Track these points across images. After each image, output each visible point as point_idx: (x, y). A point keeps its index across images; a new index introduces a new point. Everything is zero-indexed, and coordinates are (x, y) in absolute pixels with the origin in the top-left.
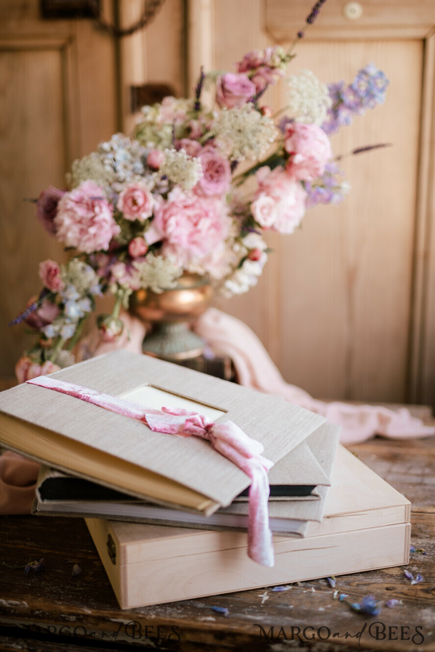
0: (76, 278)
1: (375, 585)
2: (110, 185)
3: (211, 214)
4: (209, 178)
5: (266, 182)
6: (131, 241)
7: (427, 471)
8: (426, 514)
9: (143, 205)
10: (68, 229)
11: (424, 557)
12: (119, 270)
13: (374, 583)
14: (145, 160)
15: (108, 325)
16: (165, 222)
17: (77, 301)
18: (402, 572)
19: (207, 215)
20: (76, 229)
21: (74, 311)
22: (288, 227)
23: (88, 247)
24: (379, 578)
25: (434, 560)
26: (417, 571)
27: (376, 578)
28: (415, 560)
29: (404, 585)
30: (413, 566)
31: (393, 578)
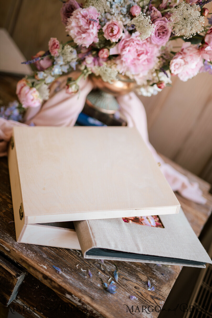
0: (66, 55)
1: (131, 282)
2: (105, 12)
3: (149, 54)
4: (157, 34)
5: (185, 51)
6: (102, 48)
9: (116, 35)
10: (72, 28)
11: (162, 277)
12: (89, 60)
13: (131, 281)
14: (129, 7)
15: (71, 86)
16: (124, 47)
17: (61, 66)
18: (147, 280)
19: (147, 53)
20: (76, 30)
21: (57, 70)
22: (184, 78)
23: (78, 42)
24: (135, 279)
25: (165, 280)
26: (154, 283)
27: (133, 278)
28: (157, 276)
29: (144, 289)
30: (154, 280)
31: (141, 282)
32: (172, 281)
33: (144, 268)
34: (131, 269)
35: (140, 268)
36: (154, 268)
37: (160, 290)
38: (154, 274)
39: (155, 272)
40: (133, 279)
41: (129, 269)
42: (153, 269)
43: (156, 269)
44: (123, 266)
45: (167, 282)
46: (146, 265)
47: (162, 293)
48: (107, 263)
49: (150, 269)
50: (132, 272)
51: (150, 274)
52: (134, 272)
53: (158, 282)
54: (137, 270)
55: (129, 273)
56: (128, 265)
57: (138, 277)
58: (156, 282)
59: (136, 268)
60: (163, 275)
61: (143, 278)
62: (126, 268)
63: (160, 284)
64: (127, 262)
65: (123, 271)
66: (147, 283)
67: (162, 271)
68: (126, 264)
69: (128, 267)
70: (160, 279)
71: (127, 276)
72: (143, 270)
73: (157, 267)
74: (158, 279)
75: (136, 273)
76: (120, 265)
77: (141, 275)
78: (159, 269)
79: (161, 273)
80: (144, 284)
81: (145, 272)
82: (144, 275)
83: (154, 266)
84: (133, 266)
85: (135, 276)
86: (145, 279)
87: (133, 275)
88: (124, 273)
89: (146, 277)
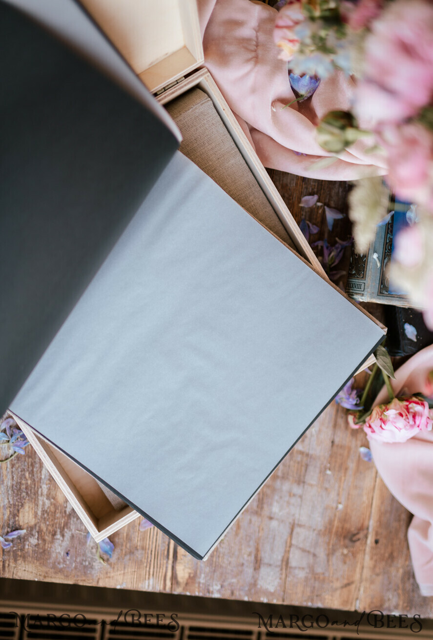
7: (301, 574)
8: (170, 562)
11: (59, 553)
18: (25, 526)
24: (9, 502)
25: (55, 563)
26: (27, 543)
27: (8, 499)
28: (52, 542)
30: (38, 540)
31: (11, 516)
32: (63, 577)
33: (57, 511)
34: (31, 487)
35: (51, 504)
36: (73, 530)
37: (18, 558)
38: (54, 534)
39: (63, 536)
40: (6, 498)
41: (29, 482)
42: (70, 530)
43: (73, 537)
44: (28, 468)
45: (52, 568)
46: (68, 513)
47: (12, 565)
49: (62, 525)
50: (24, 490)
51: (50, 528)
52: (27, 493)
53: (38, 551)
54: (38, 499)
55: (18, 486)
56: (37, 477)
57: (20, 507)
58: (36, 546)
59: (42, 494)
60: (68, 556)
61: (23, 517)
62: (27, 474)
63: (36, 555)
64: (44, 472)
65: (12, 472)
66: (17, 529)
67: (77, 550)
68: (37, 472)
69: (31, 478)
70: (48, 552)
71: (5, 484)
72: (48, 511)
73: (82, 537)
74: (46, 547)
75: (29, 500)
76: (25, 460)
77: (29, 511)
78: (80, 543)
79: (68, 549)
80: (9, 524)
81: (46, 515)
82: (33, 516)
83: (78, 530)
84: (45, 488)
85: (17, 500)
86: (23, 521)
87: (17, 495)
88: (6, 476)
89: (32, 522)
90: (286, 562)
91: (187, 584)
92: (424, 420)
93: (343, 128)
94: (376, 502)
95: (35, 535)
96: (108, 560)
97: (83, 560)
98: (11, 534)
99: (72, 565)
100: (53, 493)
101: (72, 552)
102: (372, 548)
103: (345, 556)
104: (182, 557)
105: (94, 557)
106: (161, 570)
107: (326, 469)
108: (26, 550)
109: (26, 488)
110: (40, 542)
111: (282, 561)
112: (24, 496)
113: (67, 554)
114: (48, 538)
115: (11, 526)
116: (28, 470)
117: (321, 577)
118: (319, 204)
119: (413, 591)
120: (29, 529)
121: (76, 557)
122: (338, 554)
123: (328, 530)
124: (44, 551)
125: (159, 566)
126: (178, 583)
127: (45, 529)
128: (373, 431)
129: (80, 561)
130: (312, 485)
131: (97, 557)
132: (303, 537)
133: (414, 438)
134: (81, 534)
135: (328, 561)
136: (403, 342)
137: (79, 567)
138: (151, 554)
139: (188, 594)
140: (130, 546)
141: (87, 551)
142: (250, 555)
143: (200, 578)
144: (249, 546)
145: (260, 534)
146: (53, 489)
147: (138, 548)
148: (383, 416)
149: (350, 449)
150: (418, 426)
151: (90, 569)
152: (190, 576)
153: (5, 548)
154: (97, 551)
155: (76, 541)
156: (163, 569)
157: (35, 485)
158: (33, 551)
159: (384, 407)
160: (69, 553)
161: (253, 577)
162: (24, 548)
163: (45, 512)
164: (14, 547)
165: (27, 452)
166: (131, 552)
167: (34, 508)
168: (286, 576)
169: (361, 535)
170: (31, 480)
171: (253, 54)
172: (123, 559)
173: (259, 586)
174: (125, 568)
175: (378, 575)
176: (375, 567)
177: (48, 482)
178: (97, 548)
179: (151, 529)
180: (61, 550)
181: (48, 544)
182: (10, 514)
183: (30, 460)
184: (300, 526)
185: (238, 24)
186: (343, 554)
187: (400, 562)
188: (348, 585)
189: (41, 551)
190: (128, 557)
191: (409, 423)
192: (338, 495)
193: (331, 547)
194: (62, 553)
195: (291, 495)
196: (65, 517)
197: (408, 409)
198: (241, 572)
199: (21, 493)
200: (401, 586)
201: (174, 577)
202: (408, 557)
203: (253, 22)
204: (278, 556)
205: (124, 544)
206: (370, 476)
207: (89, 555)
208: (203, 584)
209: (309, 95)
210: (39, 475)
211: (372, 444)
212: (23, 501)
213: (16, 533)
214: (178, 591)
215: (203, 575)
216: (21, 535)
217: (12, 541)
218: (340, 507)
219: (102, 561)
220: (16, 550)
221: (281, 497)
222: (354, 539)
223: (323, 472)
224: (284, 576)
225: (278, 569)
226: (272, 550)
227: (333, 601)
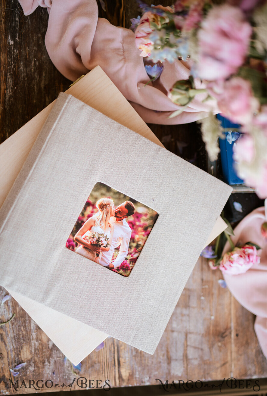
1: (4, 346)
7: (196, 362)
8: (117, 368)
11: (49, 373)
13: (6, 345)
18: (26, 360)
24: (14, 347)
26: (28, 370)
27: (12, 345)
28: (43, 367)
29: (7, 364)
30: (34, 367)
31: (16, 355)
33: (44, 348)
34: (26, 336)
35: (39, 344)
36: (55, 358)
38: (44, 362)
39: (49, 362)
40: (11, 345)
41: (24, 333)
42: (53, 358)
43: (55, 362)
44: (22, 324)
46: (50, 348)
48: (7, 305)
49: (48, 356)
50: (22, 338)
51: (41, 359)
52: (24, 340)
53: (35, 374)
54: (31, 342)
55: (18, 336)
56: (29, 329)
57: (21, 349)
58: (33, 371)
59: (33, 339)
60: (54, 374)
61: (23, 354)
62: (22, 328)
63: (34, 377)
64: (32, 325)
65: (13, 328)
66: (20, 363)
67: (59, 369)
68: (28, 326)
69: (25, 330)
70: (42, 374)
71: (10, 336)
72: (38, 348)
73: (61, 361)
74: (40, 371)
75: (25, 344)
76: (20, 320)
77: (26, 350)
78: (60, 365)
79: (54, 370)
80: (15, 360)
81: (37, 352)
82: (30, 353)
83: (58, 357)
84: (34, 335)
85: (18, 345)
86: (24, 357)
87: (18, 342)
88: (10, 331)
89: (30, 357)
90: (186, 357)
91: (129, 380)
92: (255, 257)
93: (187, 90)
94: (233, 312)
95: (32, 365)
96: (79, 373)
97: (63, 375)
98: (17, 366)
99: (57, 380)
100: (40, 337)
101: (56, 372)
102: (235, 340)
103: (220, 347)
104: (123, 364)
105: (70, 372)
106: (112, 374)
107: (200, 296)
108: (28, 375)
109: (23, 337)
110: (36, 368)
111: (184, 356)
112: (22, 342)
113: (54, 373)
114: (40, 365)
115: (16, 362)
116: (22, 326)
117: (208, 362)
118: (173, 140)
119: (263, 361)
120: (28, 362)
121: (59, 375)
122: (216, 346)
123: (207, 333)
124: (39, 374)
125: (110, 372)
126: (123, 380)
127: (38, 360)
128: (226, 269)
129: (62, 376)
130: (194, 308)
131: (72, 372)
132: (193, 339)
133: (250, 270)
134: (60, 360)
135: (210, 351)
136: (234, 214)
137: (62, 380)
138: (104, 365)
139: (130, 385)
140: (91, 362)
141: (65, 370)
142: (163, 355)
143: (135, 375)
144: (162, 350)
145: (168, 342)
146: (39, 334)
147: (96, 362)
148: (230, 259)
149: (212, 282)
150: (252, 262)
151: (69, 380)
152: (130, 375)
153: (15, 376)
154: (71, 369)
155: (58, 365)
156: (113, 373)
157: (28, 334)
158: (32, 375)
159: (230, 254)
160: (55, 372)
161: (168, 369)
162: (26, 374)
163: (36, 350)
164: (20, 374)
165: (20, 314)
166: (92, 366)
167: (29, 349)
168: (187, 365)
169: (227, 333)
170: (25, 331)
171: (122, 57)
172: (88, 371)
173: (172, 374)
174: (90, 376)
175: (241, 355)
176: (238, 350)
177: (36, 331)
178: (71, 366)
179: (102, 350)
180: (49, 371)
181: (41, 369)
182: (15, 354)
183: (23, 319)
184: (191, 333)
185: (111, 40)
186: (218, 346)
187: (253, 345)
188: (224, 364)
189: (37, 374)
190: (90, 369)
191: (246, 260)
192: (210, 310)
193: (211, 342)
194: (50, 373)
195: (183, 315)
196: (49, 351)
197: (244, 252)
198: (160, 367)
199: (20, 340)
200: (255, 360)
201: (120, 377)
202: (257, 341)
203: (119, 39)
204: (180, 354)
205: (87, 361)
206: (227, 296)
207: (67, 371)
208: (138, 378)
209: (158, 77)
210: (29, 327)
211: (226, 277)
212: (22, 345)
213: (20, 365)
214: (124, 385)
215: (137, 373)
216: (23, 366)
217: (19, 371)
218: (213, 318)
219: (75, 374)
220: (21, 376)
221: (177, 318)
222: (224, 335)
223: (199, 298)
224: (185, 365)
225: (182, 362)
226: (176, 350)
227: (217, 376)
